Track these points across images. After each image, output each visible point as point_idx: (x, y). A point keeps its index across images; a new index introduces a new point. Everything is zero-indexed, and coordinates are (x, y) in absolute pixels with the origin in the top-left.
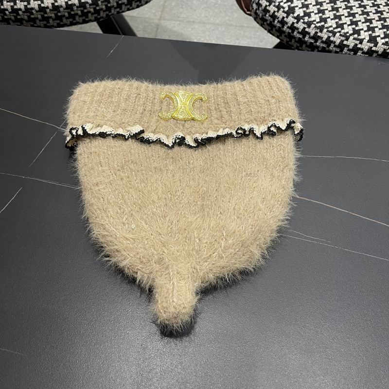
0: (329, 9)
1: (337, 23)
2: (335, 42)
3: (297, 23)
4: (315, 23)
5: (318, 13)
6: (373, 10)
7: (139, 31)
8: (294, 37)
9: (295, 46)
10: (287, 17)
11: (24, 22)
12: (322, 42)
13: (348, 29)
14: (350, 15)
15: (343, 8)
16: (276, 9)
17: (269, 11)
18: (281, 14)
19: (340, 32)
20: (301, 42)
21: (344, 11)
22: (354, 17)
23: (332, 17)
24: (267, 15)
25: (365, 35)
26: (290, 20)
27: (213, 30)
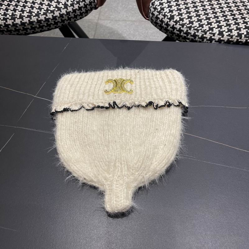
0: (194, 16)
1: (199, 24)
2: (199, 36)
3: (176, 25)
4: (186, 24)
5: (188, 19)
6: (221, 15)
7: (85, 28)
8: (175, 33)
9: (176, 38)
10: (170, 22)
11: (13, 32)
12: (191, 36)
13: (206, 28)
14: (207, 19)
15: (203, 14)
16: (163, 17)
17: (159, 18)
18: (166, 20)
19: (201, 29)
20: (179, 36)
21: (204, 16)
22: (209, 20)
23: (196, 20)
24: (158, 21)
25: (216, 31)
26: (172, 23)
27: (131, 25)
